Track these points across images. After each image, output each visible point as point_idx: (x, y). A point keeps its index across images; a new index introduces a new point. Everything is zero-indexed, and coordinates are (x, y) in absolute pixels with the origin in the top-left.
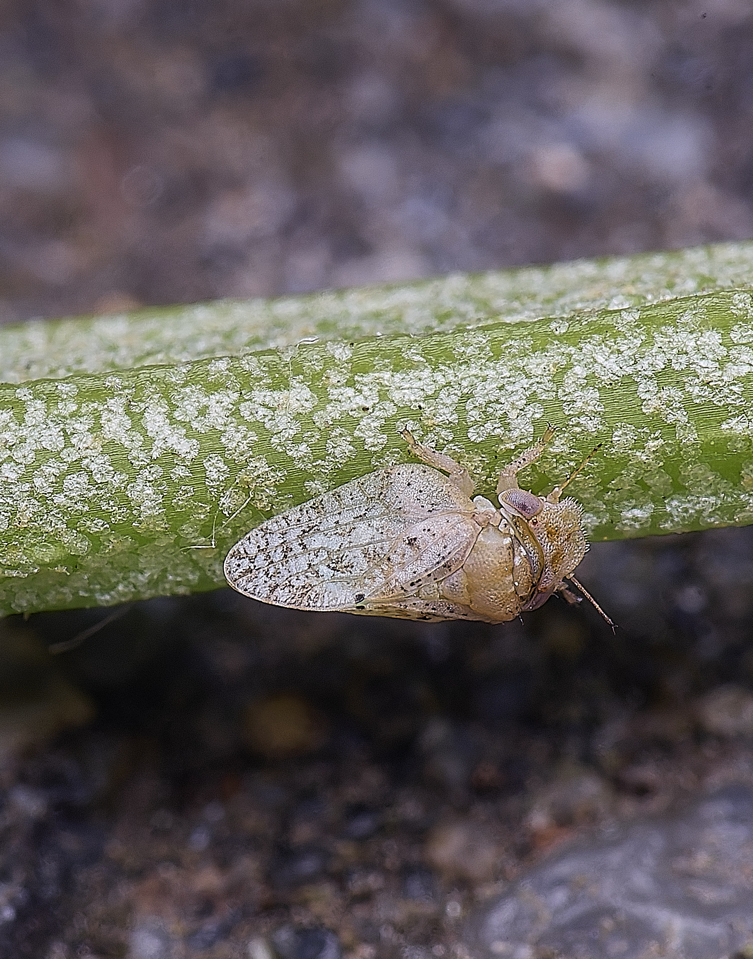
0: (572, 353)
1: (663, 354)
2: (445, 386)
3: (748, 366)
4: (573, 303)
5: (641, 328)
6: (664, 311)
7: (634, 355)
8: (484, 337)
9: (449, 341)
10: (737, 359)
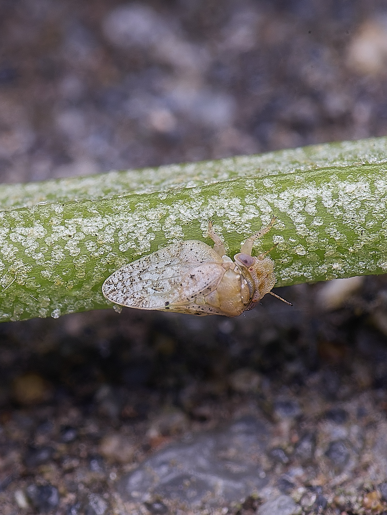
0: (169, 208)
1: (213, 209)
2: (108, 225)
3: (253, 215)
4: (169, 185)
5: (202, 196)
6: (213, 188)
7: (198, 209)
8: (127, 201)
9: (110, 203)
10: (248, 211)
